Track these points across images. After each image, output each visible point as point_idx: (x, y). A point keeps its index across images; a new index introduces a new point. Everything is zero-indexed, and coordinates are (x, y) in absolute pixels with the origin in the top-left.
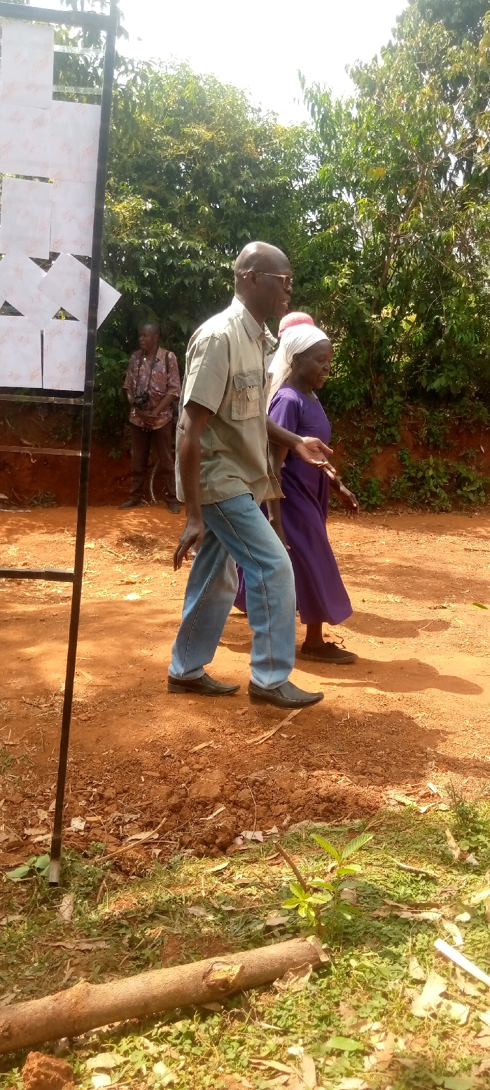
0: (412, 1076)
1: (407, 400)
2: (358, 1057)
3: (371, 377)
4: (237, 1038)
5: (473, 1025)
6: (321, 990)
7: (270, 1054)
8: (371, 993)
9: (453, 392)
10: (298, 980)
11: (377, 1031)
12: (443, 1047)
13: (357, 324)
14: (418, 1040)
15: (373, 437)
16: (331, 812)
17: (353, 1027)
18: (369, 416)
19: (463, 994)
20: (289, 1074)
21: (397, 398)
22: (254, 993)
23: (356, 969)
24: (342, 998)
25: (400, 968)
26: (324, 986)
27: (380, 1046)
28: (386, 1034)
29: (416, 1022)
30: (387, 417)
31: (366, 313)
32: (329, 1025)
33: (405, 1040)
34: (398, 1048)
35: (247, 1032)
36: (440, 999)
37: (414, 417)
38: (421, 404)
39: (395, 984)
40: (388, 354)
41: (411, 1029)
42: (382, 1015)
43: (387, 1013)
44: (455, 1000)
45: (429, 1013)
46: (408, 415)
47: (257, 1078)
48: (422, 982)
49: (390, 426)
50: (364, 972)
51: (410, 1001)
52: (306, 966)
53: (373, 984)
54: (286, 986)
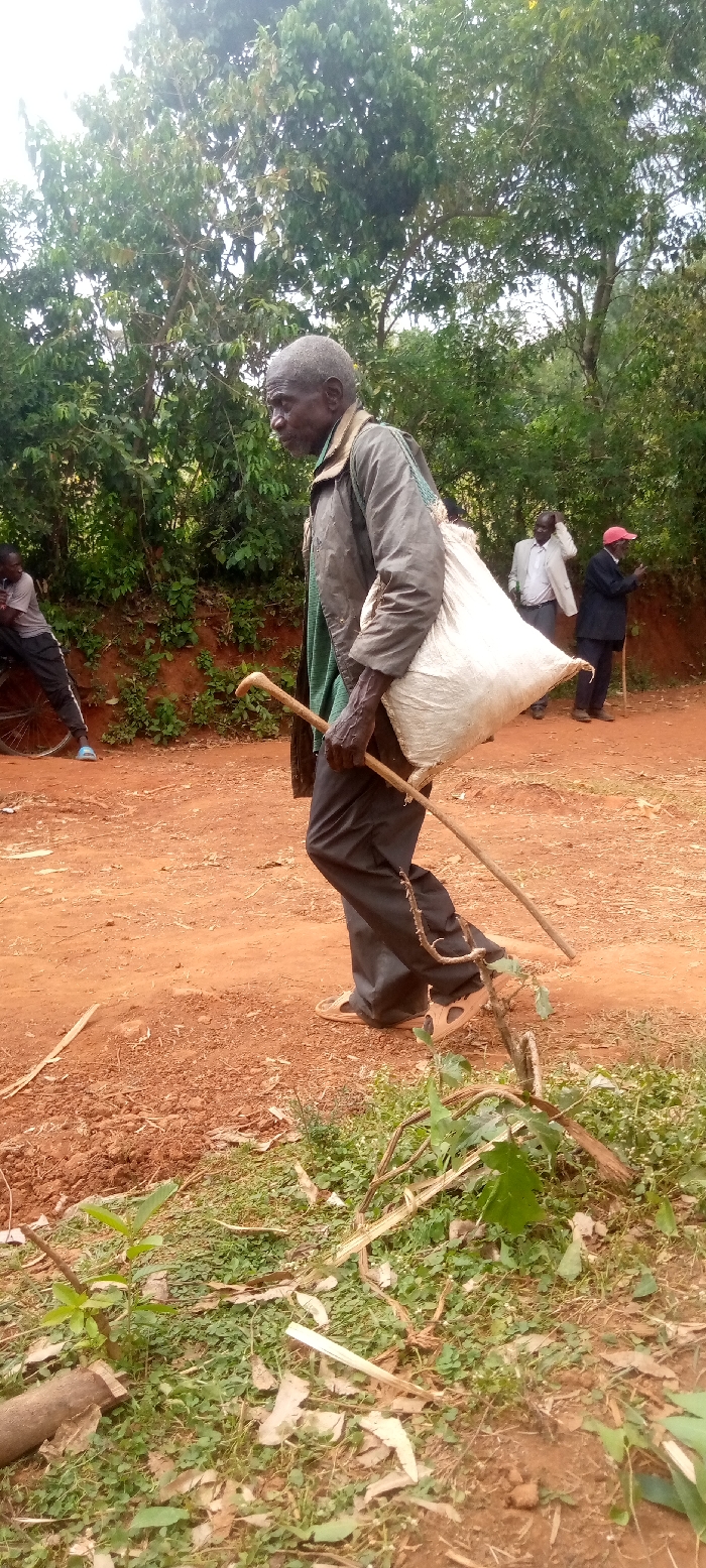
0: (266, 1538)
1: (200, 584)
2: (182, 1533)
3: (144, 551)
5: (351, 1438)
6: (119, 1441)
8: (197, 1429)
9: (263, 567)
10: (79, 1434)
11: (208, 1485)
12: (311, 1482)
13: (114, 473)
14: (273, 1482)
15: (158, 639)
16: (127, 1176)
17: (172, 1486)
18: (148, 608)
19: (335, 1396)
21: (187, 581)
22: (8, 1472)
23: (172, 1396)
24: (153, 1446)
25: (238, 1379)
26: (121, 1435)
27: (215, 1506)
28: (224, 1485)
29: (267, 1455)
30: (174, 608)
31: (126, 457)
32: (132, 1495)
33: (252, 1486)
34: (243, 1501)
36: (300, 1412)
37: (214, 606)
38: (221, 588)
39: (232, 1406)
40: (166, 518)
41: (261, 1468)
42: (215, 1457)
43: (223, 1451)
44: (324, 1409)
45: (287, 1436)
46: (203, 604)
48: (271, 1393)
49: (181, 622)
50: (182, 1398)
51: (256, 1426)
52: (91, 1409)
53: (199, 1413)
54: (61, 1449)
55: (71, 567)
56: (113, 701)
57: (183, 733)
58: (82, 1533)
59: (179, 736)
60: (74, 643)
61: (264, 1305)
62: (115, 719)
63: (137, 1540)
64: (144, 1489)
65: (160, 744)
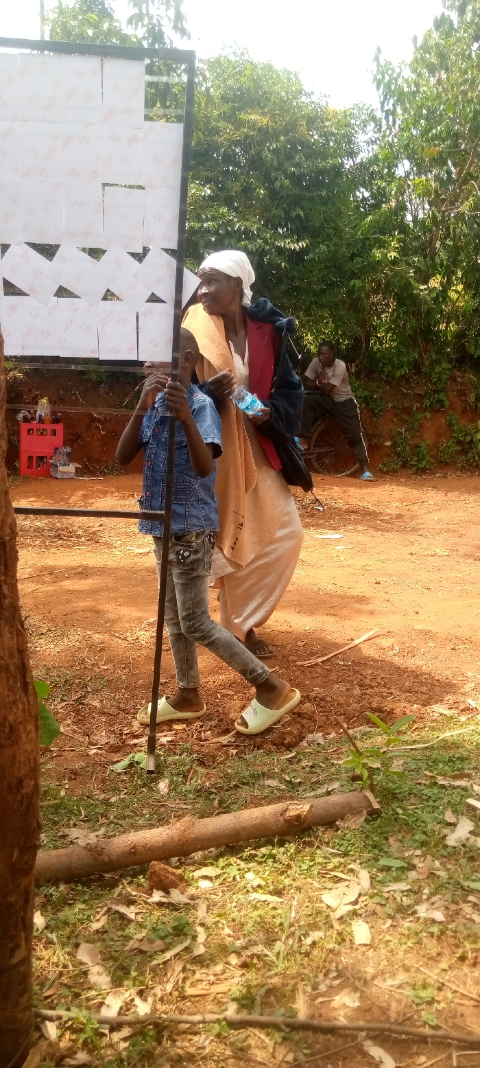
0: (445, 882)
1: (455, 367)
2: (403, 872)
3: (420, 346)
4: (308, 858)
6: (374, 828)
7: (335, 867)
8: (414, 831)
11: (418, 856)
13: (405, 295)
14: (451, 862)
15: (421, 403)
17: (400, 852)
18: (418, 383)
20: (350, 881)
21: (445, 365)
22: (321, 829)
23: (402, 815)
24: (391, 834)
25: (437, 815)
26: (376, 825)
27: (420, 865)
28: (426, 858)
29: (449, 850)
30: (435, 383)
31: (415, 284)
32: (380, 851)
33: (440, 862)
35: (316, 854)
36: (469, 835)
37: (462, 383)
38: (468, 370)
39: (433, 826)
40: (436, 324)
41: (445, 855)
42: (422, 845)
45: (460, 844)
46: (455, 380)
47: (324, 882)
48: (454, 825)
49: (438, 392)
50: (408, 817)
51: (445, 837)
52: (361, 811)
53: (416, 825)
54: (346, 825)
55: (371, 355)
56: (388, 444)
57: (432, 467)
58: (355, 861)
59: (429, 469)
60: (368, 404)
61: (454, 788)
62: (389, 456)
63: (381, 870)
64: (386, 850)
65: (416, 473)
